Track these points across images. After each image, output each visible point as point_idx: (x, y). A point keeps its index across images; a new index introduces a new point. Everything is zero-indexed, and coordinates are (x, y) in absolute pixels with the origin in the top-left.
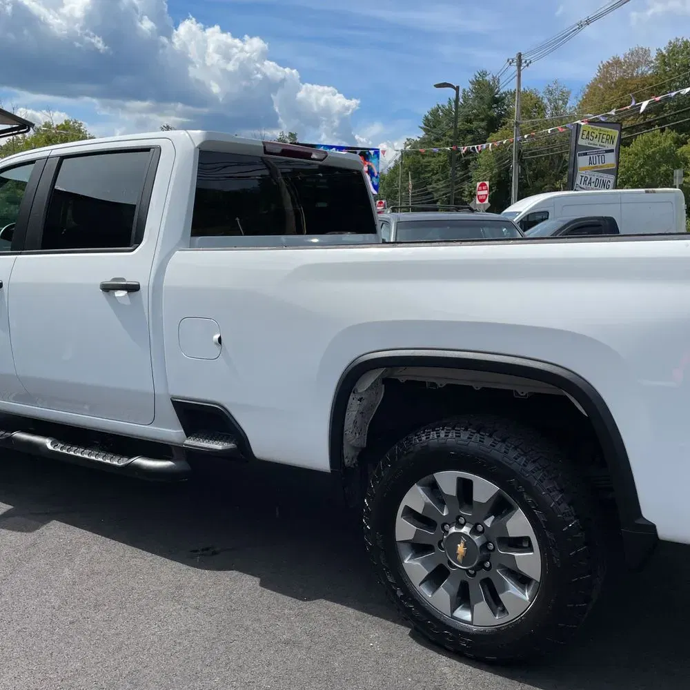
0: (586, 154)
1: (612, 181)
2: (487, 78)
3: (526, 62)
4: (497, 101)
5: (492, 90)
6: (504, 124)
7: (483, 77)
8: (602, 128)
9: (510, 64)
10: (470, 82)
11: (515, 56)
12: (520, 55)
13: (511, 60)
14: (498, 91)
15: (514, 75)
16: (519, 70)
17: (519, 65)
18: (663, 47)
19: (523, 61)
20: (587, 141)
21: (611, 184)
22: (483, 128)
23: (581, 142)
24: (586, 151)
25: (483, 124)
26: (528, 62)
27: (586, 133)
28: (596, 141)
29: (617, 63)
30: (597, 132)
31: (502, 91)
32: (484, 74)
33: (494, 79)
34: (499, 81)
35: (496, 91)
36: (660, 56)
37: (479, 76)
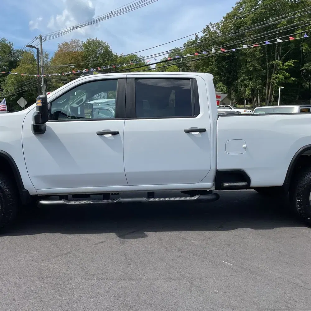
1: (106, 96)
2: (7, 42)
3: (44, 39)
5: (9, 48)
6: (19, 65)
7: (4, 41)
9: (37, 39)
11: (39, 36)
12: (41, 36)
13: (37, 38)
14: (13, 49)
15: (39, 44)
17: (41, 40)
18: (85, 41)
19: (43, 39)
21: (106, 97)
22: (6, 66)
25: (7, 64)
26: (45, 39)
29: (66, 44)
31: (14, 49)
33: (10, 43)
34: (12, 44)
35: (12, 49)
36: (84, 45)
37: (1, 40)
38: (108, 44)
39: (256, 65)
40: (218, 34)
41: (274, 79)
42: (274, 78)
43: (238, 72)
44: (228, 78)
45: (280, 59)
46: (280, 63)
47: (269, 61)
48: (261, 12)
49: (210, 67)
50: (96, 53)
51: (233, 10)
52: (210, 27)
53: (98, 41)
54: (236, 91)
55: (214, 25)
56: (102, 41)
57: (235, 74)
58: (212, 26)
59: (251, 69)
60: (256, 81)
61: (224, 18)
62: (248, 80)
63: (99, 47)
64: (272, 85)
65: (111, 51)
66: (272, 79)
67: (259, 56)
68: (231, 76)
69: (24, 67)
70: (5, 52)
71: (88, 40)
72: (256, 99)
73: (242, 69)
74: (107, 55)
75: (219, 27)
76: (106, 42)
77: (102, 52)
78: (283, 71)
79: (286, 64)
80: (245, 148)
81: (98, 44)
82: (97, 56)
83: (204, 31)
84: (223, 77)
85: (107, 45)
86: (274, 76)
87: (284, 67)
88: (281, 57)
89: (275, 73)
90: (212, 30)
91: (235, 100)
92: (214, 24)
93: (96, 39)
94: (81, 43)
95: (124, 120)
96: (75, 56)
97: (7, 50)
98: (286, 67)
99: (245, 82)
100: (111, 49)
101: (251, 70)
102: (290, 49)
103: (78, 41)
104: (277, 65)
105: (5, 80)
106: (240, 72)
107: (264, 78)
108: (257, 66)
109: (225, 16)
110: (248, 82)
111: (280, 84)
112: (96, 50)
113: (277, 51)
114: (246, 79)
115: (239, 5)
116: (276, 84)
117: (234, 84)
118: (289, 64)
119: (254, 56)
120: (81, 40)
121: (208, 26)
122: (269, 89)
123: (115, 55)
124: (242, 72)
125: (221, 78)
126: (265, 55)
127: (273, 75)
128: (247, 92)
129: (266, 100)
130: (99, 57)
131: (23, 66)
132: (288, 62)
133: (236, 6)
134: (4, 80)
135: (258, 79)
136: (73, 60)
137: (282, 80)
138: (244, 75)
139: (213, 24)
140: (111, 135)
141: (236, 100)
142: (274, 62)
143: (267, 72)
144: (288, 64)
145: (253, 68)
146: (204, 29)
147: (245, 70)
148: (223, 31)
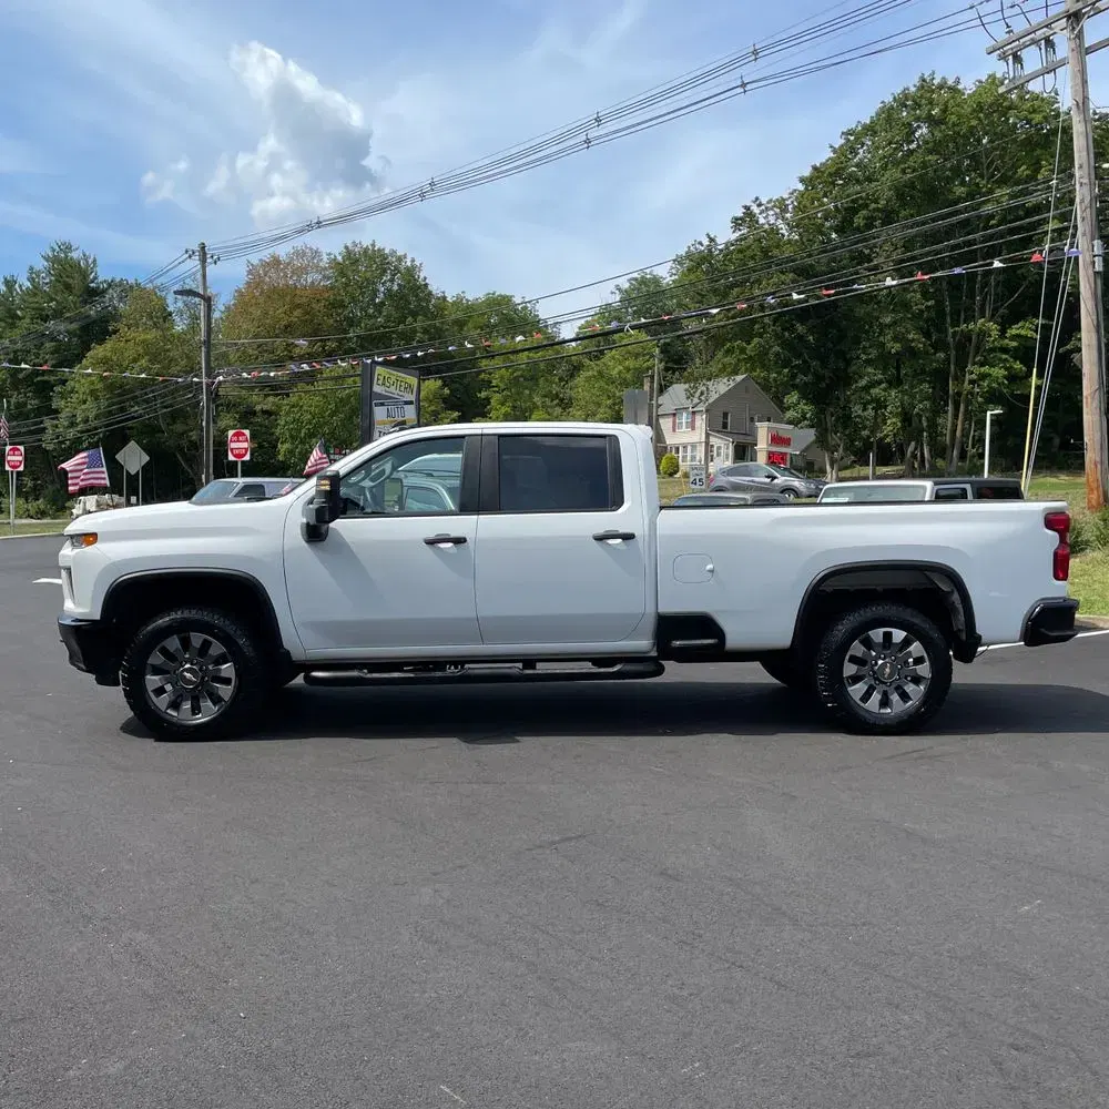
0: (382, 404)
2: (75, 255)
3: (212, 257)
4: (92, 294)
5: (84, 274)
6: (115, 332)
7: (65, 253)
8: (399, 374)
9: (190, 257)
10: (44, 258)
11: (196, 247)
12: (203, 247)
13: (190, 252)
14: (95, 278)
16: (204, 268)
17: (203, 261)
18: (338, 251)
19: (209, 256)
20: (383, 388)
22: (71, 333)
23: (377, 389)
24: (384, 400)
25: (72, 327)
26: (215, 258)
27: (382, 378)
28: (392, 389)
29: (275, 263)
30: (393, 378)
31: (100, 279)
32: (69, 248)
33: (86, 258)
34: (95, 260)
35: (91, 277)
36: (334, 263)
37: (58, 249)
38: (413, 261)
39: (911, 336)
40: (783, 235)
41: (972, 382)
42: (974, 377)
43: (852, 359)
44: (819, 378)
45: (993, 315)
46: (993, 327)
47: (956, 323)
48: (924, 165)
49: (756, 340)
50: (375, 292)
51: (832, 155)
52: (756, 210)
53: (379, 250)
54: (846, 420)
55: (769, 205)
56: (393, 252)
57: (842, 365)
58: (763, 207)
59: (896, 347)
60: (912, 387)
61: (802, 180)
62: (883, 385)
63: (385, 271)
64: (968, 402)
65: (426, 285)
66: (966, 382)
67: (919, 306)
68: (827, 373)
69: (134, 338)
70: (68, 287)
71: (346, 247)
72: (916, 449)
73: (864, 347)
74: (412, 299)
75: (784, 210)
76: (405, 256)
77: (395, 288)
78: (1004, 356)
79: (1013, 331)
80: (712, 571)
81: (379, 261)
82: (377, 300)
83: (737, 223)
84: (799, 375)
85: (409, 264)
86: (973, 371)
87: (1007, 341)
88: (995, 310)
89: (974, 364)
90: (762, 221)
91: (841, 450)
92: (768, 203)
93: (373, 245)
94: (325, 258)
95: (476, 517)
96: (304, 300)
97: (75, 282)
98: (1015, 344)
99: (875, 391)
100: (425, 278)
101: (893, 351)
102: (1025, 284)
103: (316, 253)
104: (983, 334)
105: (67, 381)
106: (858, 358)
107: (940, 378)
108: (913, 340)
109: (807, 172)
110: (885, 390)
111: (993, 398)
112: (374, 283)
113: (983, 288)
114: (880, 383)
115: (852, 138)
116: (980, 399)
117: (838, 399)
118: (1023, 332)
119: (906, 306)
120: (324, 250)
121: (747, 208)
122: (956, 416)
123: (439, 298)
124: (864, 357)
125: (794, 377)
126: (939, 303)
127: (969, 367)
128: (889, 422)
129: (948, 452)
130: (382, 303)
131: (131, 334)
132: (1020, 324)
133: (843, 141)
134: (64, 382)
135: (921, 382)
136: (296, 313)
137: (999, 384)
138: (870, 370)
139: (764, 202)
140: (450, 545)
141: (845, 449)
142: (971, 326)
143: (948, 360)
144: (1018, 332)
145: (898, 345)
146: (737, 219)
147: (874, 353)
148: (797, 226)
